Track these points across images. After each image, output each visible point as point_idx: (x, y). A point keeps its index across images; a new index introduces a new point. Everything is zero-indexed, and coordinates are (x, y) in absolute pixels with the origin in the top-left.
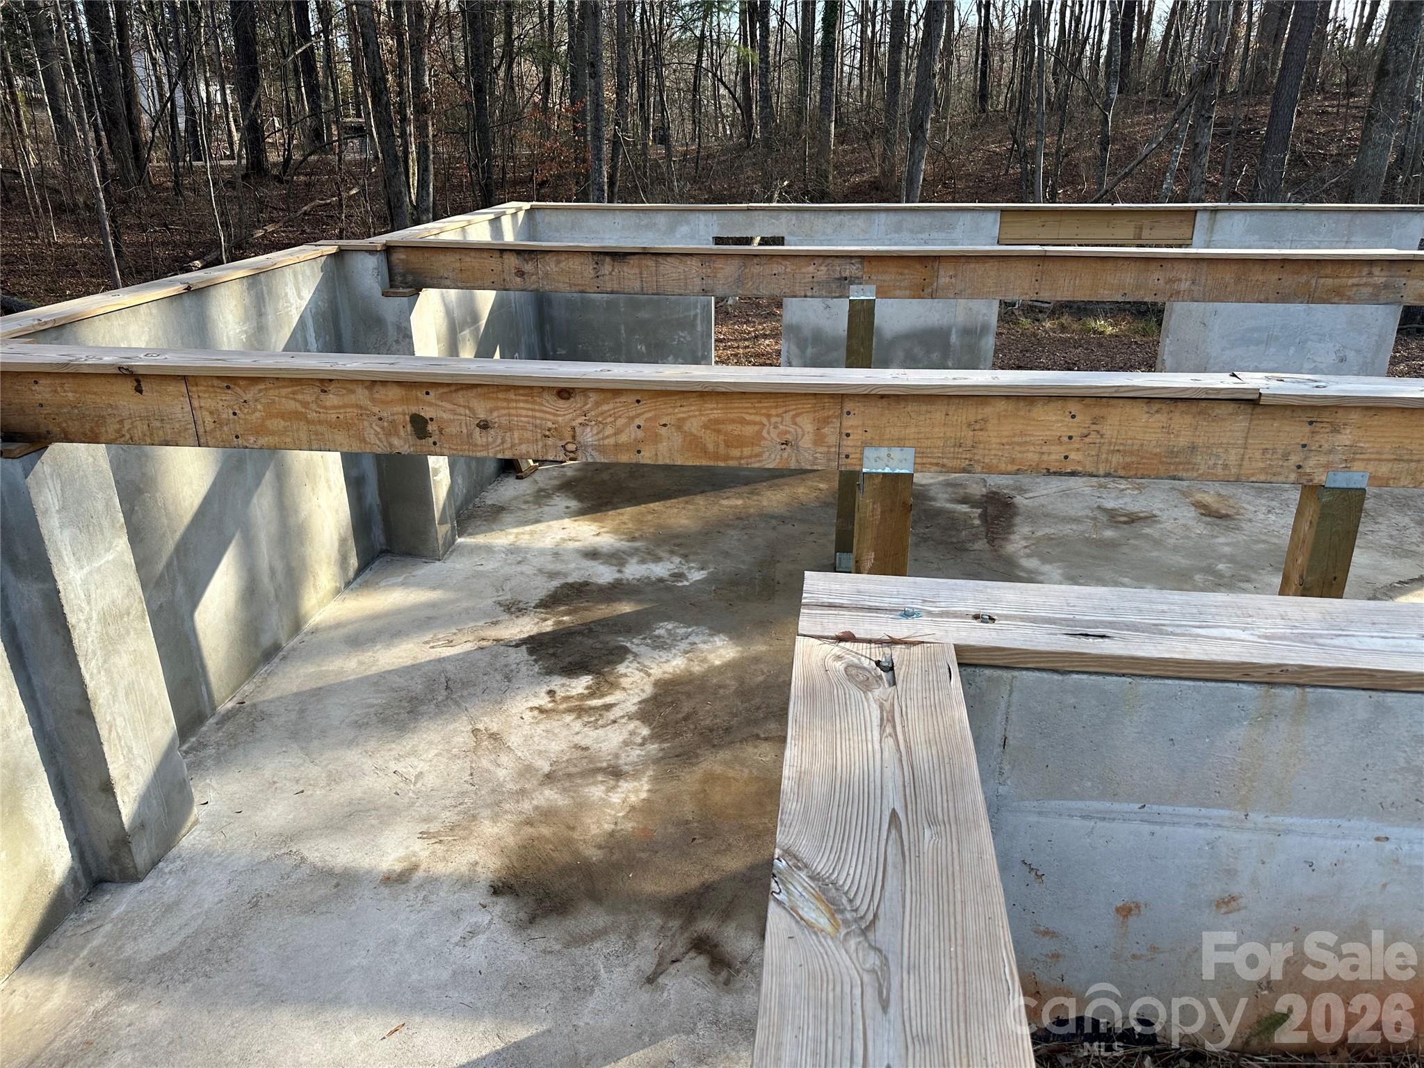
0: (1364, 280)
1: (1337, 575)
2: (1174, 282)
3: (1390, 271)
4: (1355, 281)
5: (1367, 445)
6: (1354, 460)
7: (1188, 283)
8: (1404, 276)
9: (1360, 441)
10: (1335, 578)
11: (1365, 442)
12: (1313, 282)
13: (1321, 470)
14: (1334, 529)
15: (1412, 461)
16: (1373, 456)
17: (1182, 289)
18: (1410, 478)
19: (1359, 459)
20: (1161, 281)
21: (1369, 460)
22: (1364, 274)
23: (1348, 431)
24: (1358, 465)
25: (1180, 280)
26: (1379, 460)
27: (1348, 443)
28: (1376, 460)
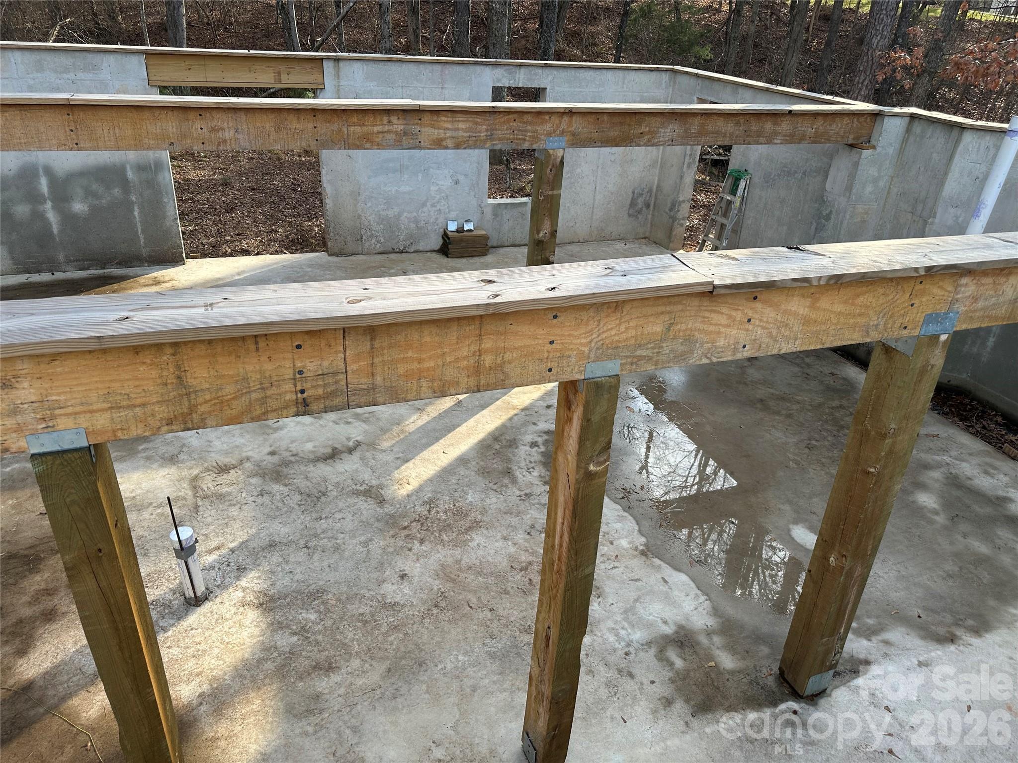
0: (386, 128)
1: (100, 546)
2: (218, 131)
3: (405, 119)
4: (379, 128)
5: (62, 398)
6: (53, 417)
7: (232, 132)
8: (417, 124)
9: (51, 395)
10: (100, 550)
11: (59, 394)
12: (345, 129)
13: (14, 435)
14: (68, 500)
15: (135, 406)
16: (78, 409)
17: (228, 138)
18: (141, 425)
19: (61, 415)
20: (205, 130)
21: (76, 414)
22: (385, 122)
23: (26, 385)
24: (63, 423)
25: (223, 129)
26: (91, 412)
27: (33, 399)
28: (85, 412)
